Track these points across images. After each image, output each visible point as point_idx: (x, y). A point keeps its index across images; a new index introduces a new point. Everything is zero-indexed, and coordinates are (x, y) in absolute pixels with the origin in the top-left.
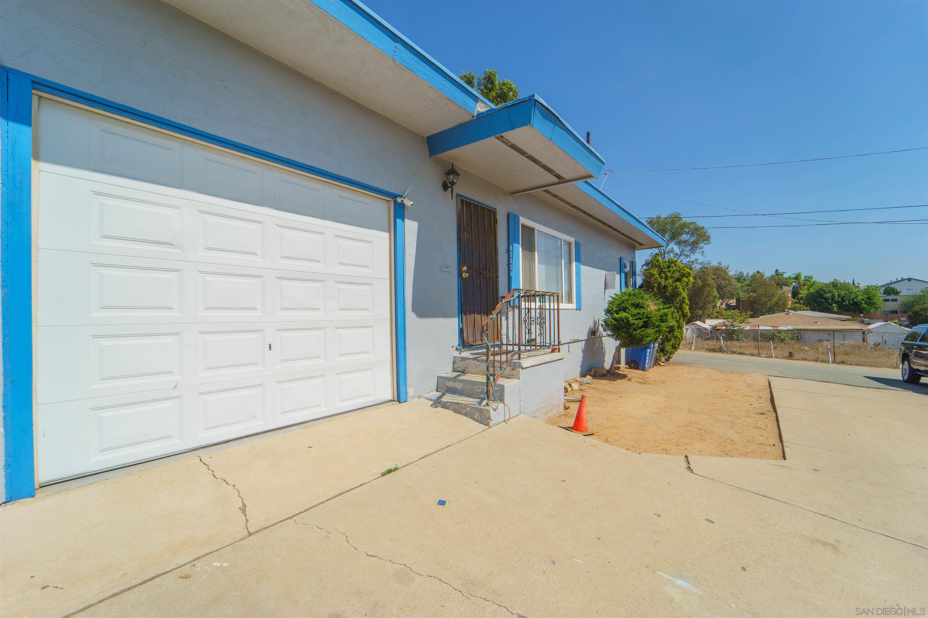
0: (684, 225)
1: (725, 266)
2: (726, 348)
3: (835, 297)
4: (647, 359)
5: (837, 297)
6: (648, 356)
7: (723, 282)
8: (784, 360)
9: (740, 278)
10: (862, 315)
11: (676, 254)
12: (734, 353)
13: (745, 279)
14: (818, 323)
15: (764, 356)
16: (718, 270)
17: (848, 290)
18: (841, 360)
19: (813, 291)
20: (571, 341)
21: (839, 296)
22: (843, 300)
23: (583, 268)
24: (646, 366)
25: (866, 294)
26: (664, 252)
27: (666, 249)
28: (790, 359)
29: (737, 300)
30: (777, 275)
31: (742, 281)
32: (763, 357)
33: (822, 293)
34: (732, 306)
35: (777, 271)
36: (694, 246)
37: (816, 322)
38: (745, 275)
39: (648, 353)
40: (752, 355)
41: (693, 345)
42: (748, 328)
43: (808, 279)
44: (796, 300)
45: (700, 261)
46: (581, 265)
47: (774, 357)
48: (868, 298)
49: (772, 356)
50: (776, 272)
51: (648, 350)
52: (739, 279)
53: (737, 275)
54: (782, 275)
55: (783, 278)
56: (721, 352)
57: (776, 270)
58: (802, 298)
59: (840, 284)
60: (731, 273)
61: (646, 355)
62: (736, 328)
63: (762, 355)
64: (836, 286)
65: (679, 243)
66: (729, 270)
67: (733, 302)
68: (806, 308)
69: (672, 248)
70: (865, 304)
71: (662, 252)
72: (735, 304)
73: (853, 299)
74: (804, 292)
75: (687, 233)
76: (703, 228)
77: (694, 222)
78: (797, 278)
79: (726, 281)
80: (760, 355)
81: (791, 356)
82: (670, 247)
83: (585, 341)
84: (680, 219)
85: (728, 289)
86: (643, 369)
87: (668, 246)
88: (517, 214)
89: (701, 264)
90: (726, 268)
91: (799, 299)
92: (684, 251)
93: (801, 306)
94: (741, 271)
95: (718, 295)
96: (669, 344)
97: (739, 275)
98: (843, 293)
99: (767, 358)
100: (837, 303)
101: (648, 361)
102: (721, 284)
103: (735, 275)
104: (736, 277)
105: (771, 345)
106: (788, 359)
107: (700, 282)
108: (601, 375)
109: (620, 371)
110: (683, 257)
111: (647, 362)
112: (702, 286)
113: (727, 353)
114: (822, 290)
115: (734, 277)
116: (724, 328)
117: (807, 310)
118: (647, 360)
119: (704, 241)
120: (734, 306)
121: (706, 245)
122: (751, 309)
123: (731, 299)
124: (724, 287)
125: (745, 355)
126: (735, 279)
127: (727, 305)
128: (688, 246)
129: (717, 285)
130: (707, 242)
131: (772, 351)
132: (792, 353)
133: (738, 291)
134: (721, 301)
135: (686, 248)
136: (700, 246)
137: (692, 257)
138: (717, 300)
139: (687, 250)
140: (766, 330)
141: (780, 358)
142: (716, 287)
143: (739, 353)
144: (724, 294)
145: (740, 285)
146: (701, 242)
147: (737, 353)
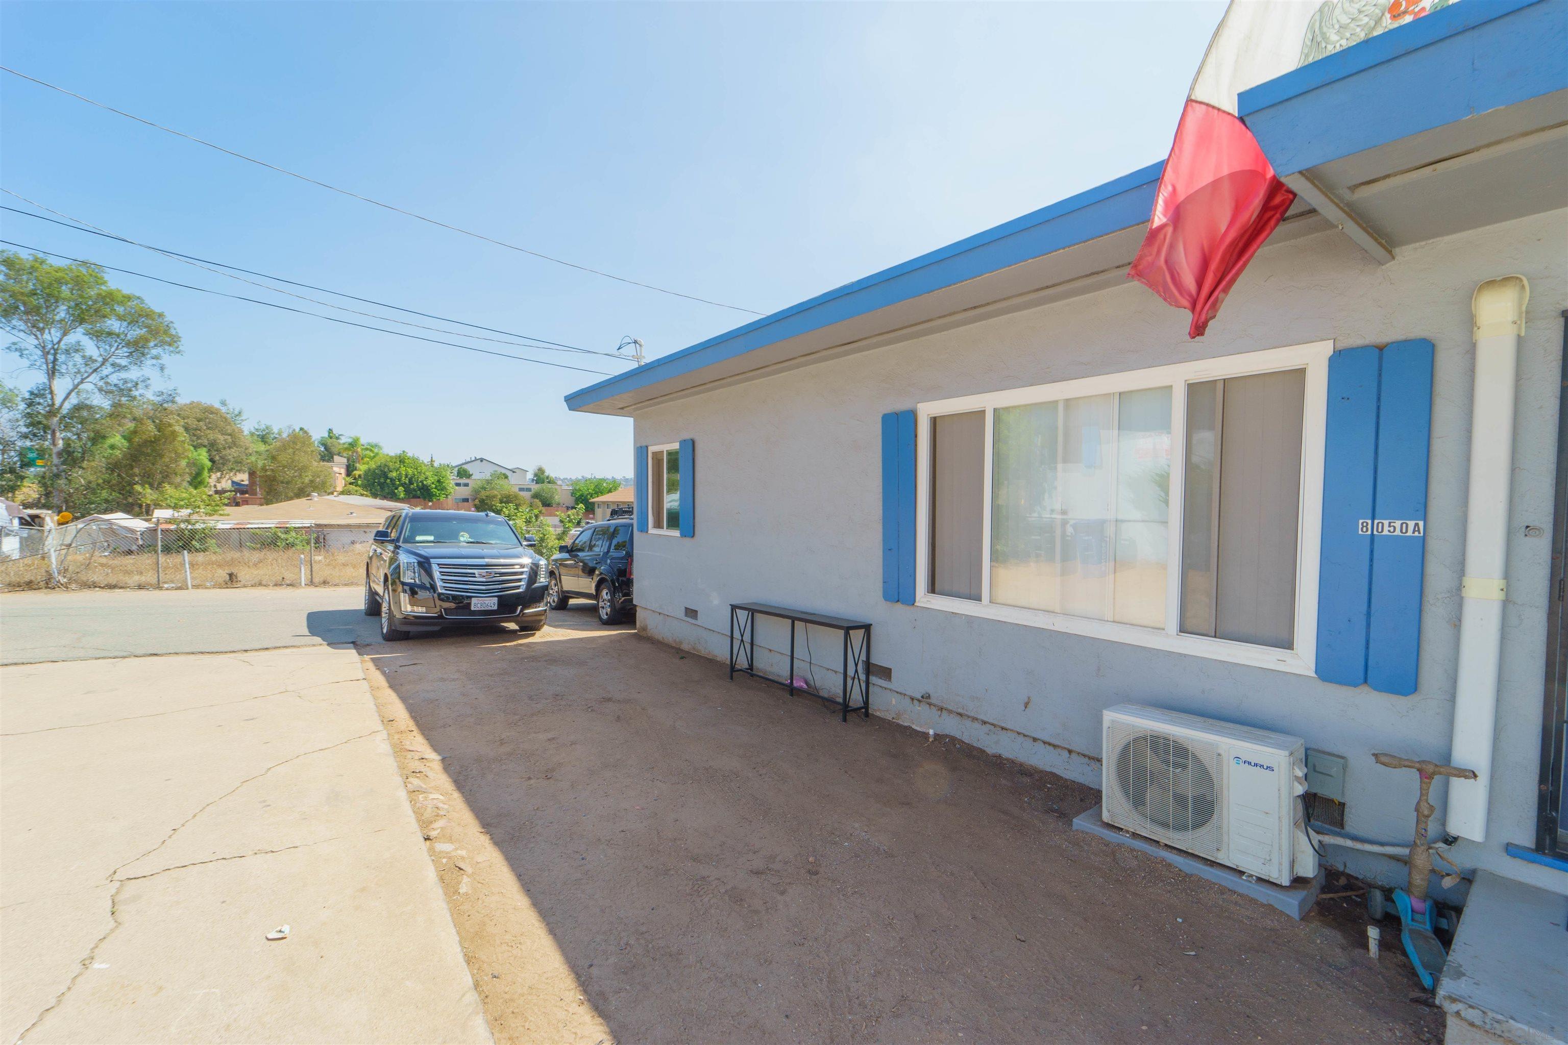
0: (109, 299)
1: (234, 410)
2: (65, 577)
3: (401, 477)
5: (404, 478)
7: (221, 438)
8: (213, 590)
9: (266, 434)
10: (430, 504)
11: (91, 359)
12: (92, 586)
13: (275, 438)
14: (354, 515)
15: (170, 585)
16: (212, 413)
17: (417, 469)
18: (322, 580)
19: (374, 466)
21: (406, 476)
22: (411, 483)
25: (436, 475)
26: (53, 348)
27: (59, 341)
28: (228, 588)
29: (249, 473)
30: (331, 438)
31: (270, 440)
32: (167, 589)
33: (386, 470)
34: (244, 485)
35: (330, 431)
36: (137, 349)
37: (351, 513)
40: (141, 587)
42: (226, 525)
43: (371, 447)
44: (350, 480)
45: (156, 385)
47: (190, 587)
48: (439, 481)
49: (187, 585)
50: (329, 433)
52: (263, 439)
53: (259, 430)
54: (337, 438)
55: (339, 444)
57: (330, 429)
58: (360, 476)
59: (408, 459)
60: (247, 427)
63: (166, 586)
64: (404, 462)
65: (97, 335)
66: (242, 418)
67: (243, 478)
68: (365, 493)
69: (78, 342)
70: (435, 488)
71: (49, 346)
72: (247, 482)
73: (422, 482)
74: (361, 469)
75: (121, 318)
76: (161, 315)
77: (137, 296)
78: (353, 445)
79: (226, 437)
80: (161, 585)
81: (232, 579)
82: (72, 338)
84: (99, 281)
85: (233, 453)
87: (64, 336)
89: (159, 392)
90: (236, 412)
91: (355, 479)
92: (112, 355)
93: (358, 488)
94: (269, 424)
95: (209, 464)
97: (263, 430)
98: (410, 471)
99: (174, 592)
100: (403, 485)
102: (215, 441)
103: (256, 430)
104: (258, 433)
106: (224, 588)
107: (151, 430)
112: (158, 438)
114: (386, 465)
117: (367, 496)
119: (162, 343)
120: (247, 485)
121: (167, 355)
122: (267, 492)
123: (239, 471)
124: (225, 448)
125: (121, 588)
126: (255, 437)
127: (233, 482)
128: (123, 347)
129: (206, 442)
130: (171, 349)
131: (188, 573)
132: (235, 574)
133: (253, 459)
134: (219, 474)
135: (117, 349)
136: (154, 352)
137: (134, 374)
138: (206, 473)
139: (121, 356)
140: (263, 528)
141: (206, 588)
142: (205, 446)
143: (107, 585)
144: (225, 461)
145: (262, 448)
146: (156, 345)
147: (100, 587)
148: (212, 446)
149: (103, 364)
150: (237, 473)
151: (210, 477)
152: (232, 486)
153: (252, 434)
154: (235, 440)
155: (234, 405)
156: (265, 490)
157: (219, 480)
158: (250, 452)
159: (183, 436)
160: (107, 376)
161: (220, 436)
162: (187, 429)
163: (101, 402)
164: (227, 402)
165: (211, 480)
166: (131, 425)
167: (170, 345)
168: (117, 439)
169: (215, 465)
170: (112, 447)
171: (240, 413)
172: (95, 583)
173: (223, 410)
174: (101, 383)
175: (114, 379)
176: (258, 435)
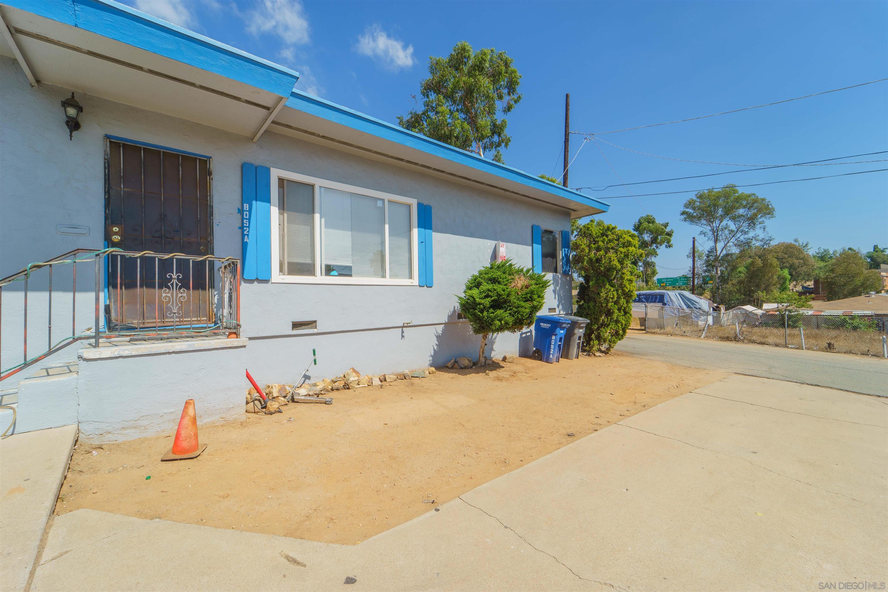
0: (738, 200)
1: (803, 243)
2: (742, 336)
4: (551, 348)
6: (553, 344)
7: (796, 262)
8: (818, 352)
9: (824, 256)
11: (732, 231)
12: (754, 342)
13: (831, 257)
15: (793, 346)
16: (792, 248)
20: (405, 325)
23: (436, 237)
24: (551, 356)
26: (717, 229)
27: (719, 226)
28: (827, 352)
29: (814, 281)
30: (876, 252)
31: (827, 259)
32: (791, 348)
34: (810, 288)
35: (876, 246)
36: (752, 221)
38: (831, 252)
39: (552, 341)
40: (777, 345)
41: (704, 333)
42: (810, 313)
45: (760, 238)
46: (433, 231)
47: (804, 348)
49: (802, 347)
50: (874, 248)
51: (554, 337)
52: (822, 258)
53: (820, 253)
54: (882, 252)
55: (884, 255)
56: (735, 341)
60: (812, 252)
61: (550, 344)
62: (792, 314)
63: (790, 346)
65: (733, 219)
66: (808, 248)
67: (810, 284)
69: (727, 224)
71: (715, 229)
72: (813, 286)
75: (744, 207)
76: (763, 200)
77: (753, 193)
79: (800, 261)
80: (787, 346)
81: (830, 347)
82: (724, 223)
83: (443, 325)
84: (735, 192)
85: (804, 270)
86: (548, 361)
87: (721, 223)
88: (267, 165)
89: (761, 241)
90: (804, 245)
92: (741, 227)
94: (826, 248)
95: (789, 277)
96: (606, 330)
97: (823, 253)
99: (795, 350)
101: (553, 350)
102: (793, 263)
103: (818, 253)
104: (819, 255)
105: (801, 333)
106: (825, 352)
107: (759, 262)
108: (462, 366)
109: (506, 362)
110: (740, 234)
111: (551, 352)
112: (763, 267)
113: (743, 342)
115: (817, 256)
116: (777, 313)
118: (551, 350)
119: (765, 214)
120: (812, 288)
121: (768, 220)
122: (829, 292)
123: (808, 280)
124: (799, 267)
125: (767, 344)
126: (817, 258)
127: (803, 287)
128: (746, 221)
129: (788, 265)
130: (770, 216)
131: (803, 340)
132: (832, 344)
133: (817, 272)
134: (795, 283)
135: (743, 223)
136: (760, 220)
137: (751, 234)
138: (787, 282)
139: (745, 226)
140: (834, 315)
141: (814, 350)
142: (787, 267)
143: (760, 342)
144: (799, 275)
145: (822, 264)
146: (761, 216)
147: (757, 343)
148: (792, 267)
149: (737, 232)
150: (807, 281)
151: (790, 284)
152: (802, 289)
153: (814, 257)
154: (805, 261)
155: (802, 241)
156: (827, 291)
157: (795, 286)
158: (815, 268)
159: (775, 262)
160: (739, 238)
161: (796, 261)
162: (778, 258)
163: (735, 250)
164: (799, 240)
165: (790, 286)
166: (750, 260)
167: (769, 214)
168: (742, 269)
169: (794, 277)
170: (740, 272)
171: (807, 245)
172: (754, 341)
173: (797, 244)
174: (736, 242)
175: (742, 238)
176: (818, 257)
